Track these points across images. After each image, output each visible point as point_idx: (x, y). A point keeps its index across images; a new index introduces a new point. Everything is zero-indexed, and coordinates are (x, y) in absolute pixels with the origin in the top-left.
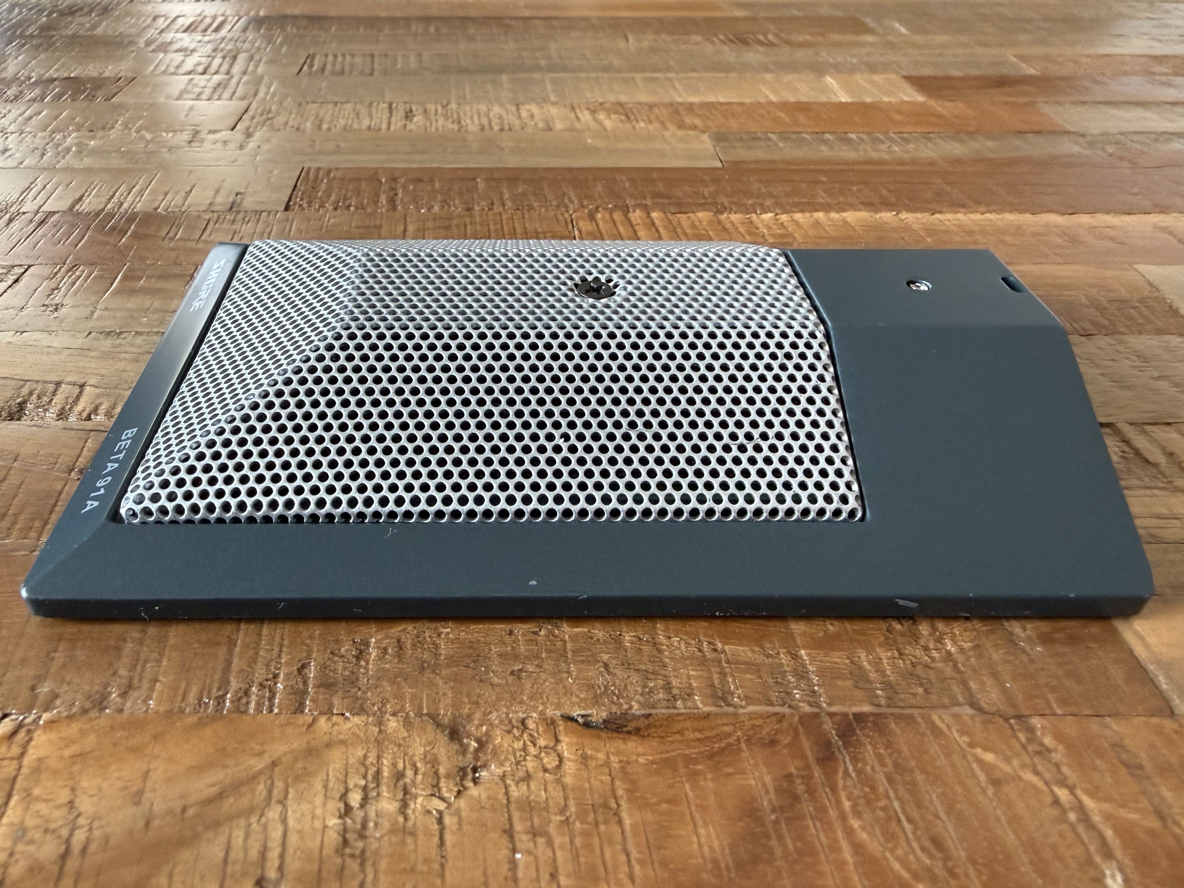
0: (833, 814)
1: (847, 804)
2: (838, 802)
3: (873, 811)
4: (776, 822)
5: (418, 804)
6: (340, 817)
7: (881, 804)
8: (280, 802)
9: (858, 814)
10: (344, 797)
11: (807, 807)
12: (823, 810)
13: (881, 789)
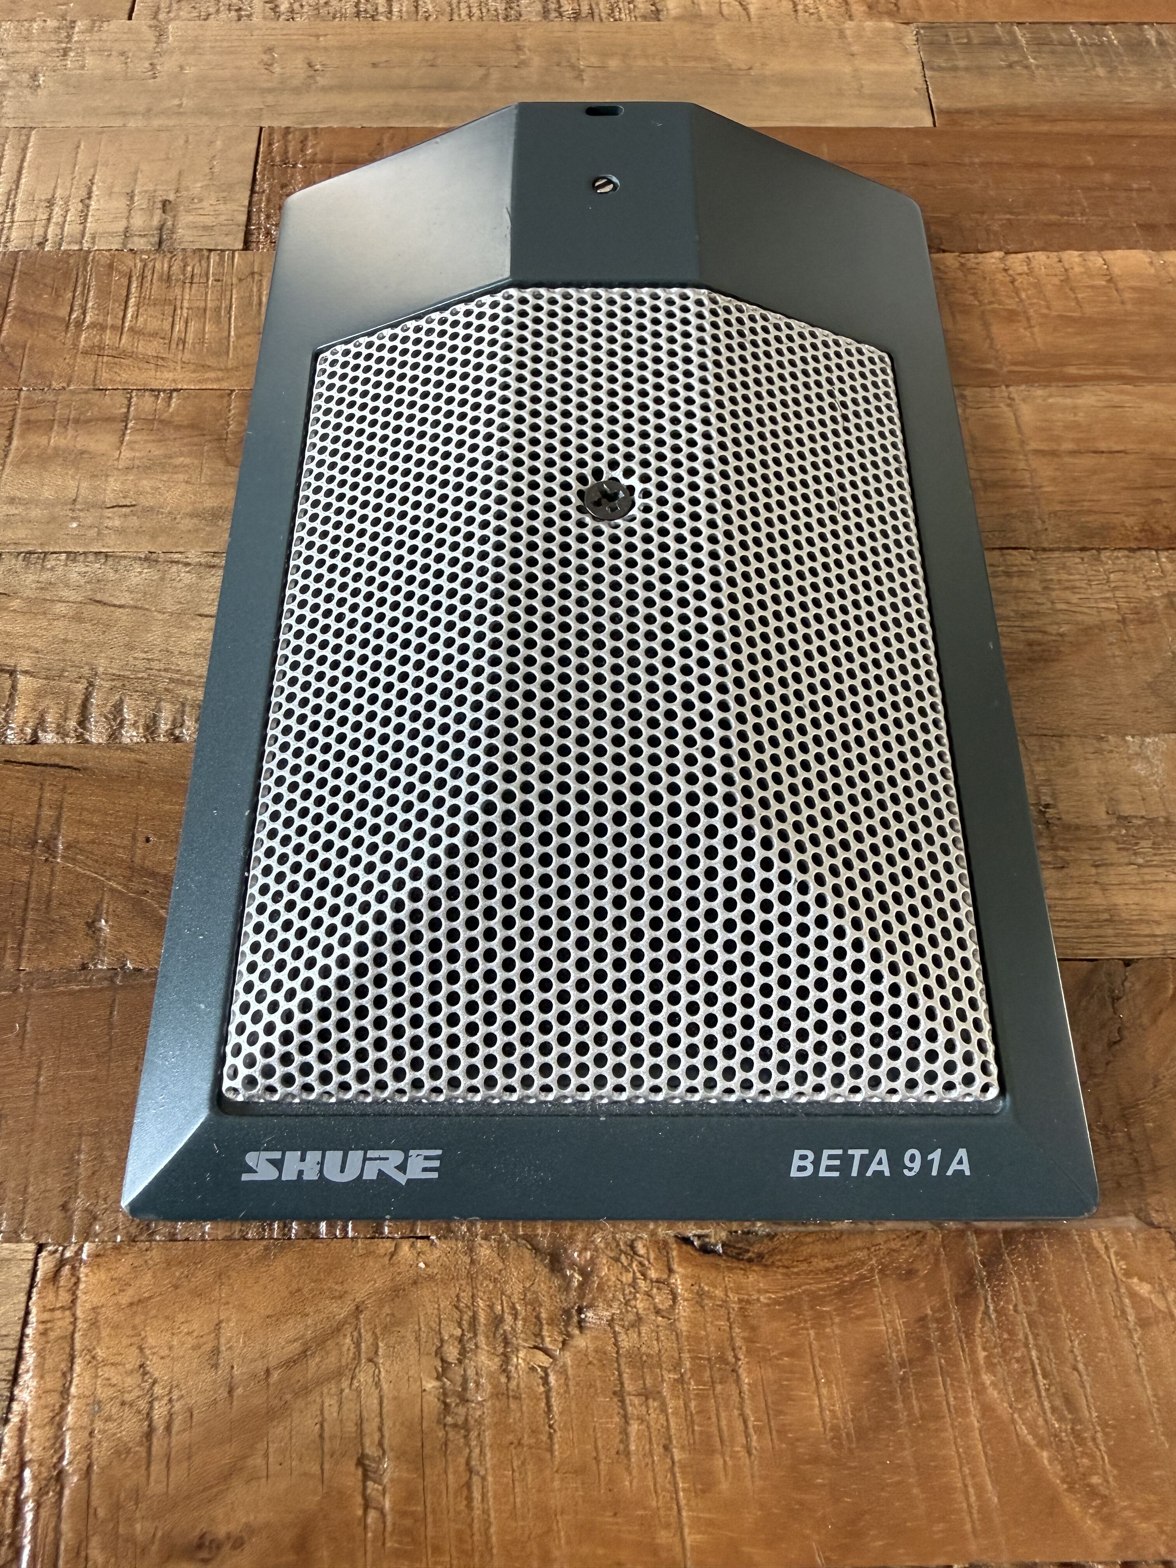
0: (965, 1367)
1: (982, 1354)
2: (973, 1352)
3: (1008, 1363)
4: (903, 1379)
5: (520, 1360)
6: (438, 1378)
7: (1018, 1355)
8: (370, 1360)
9: (991, 1366)
10: (439, 1352)
11: (937, 1360)
12: (954, 1362)
13: (1021, 1336)
